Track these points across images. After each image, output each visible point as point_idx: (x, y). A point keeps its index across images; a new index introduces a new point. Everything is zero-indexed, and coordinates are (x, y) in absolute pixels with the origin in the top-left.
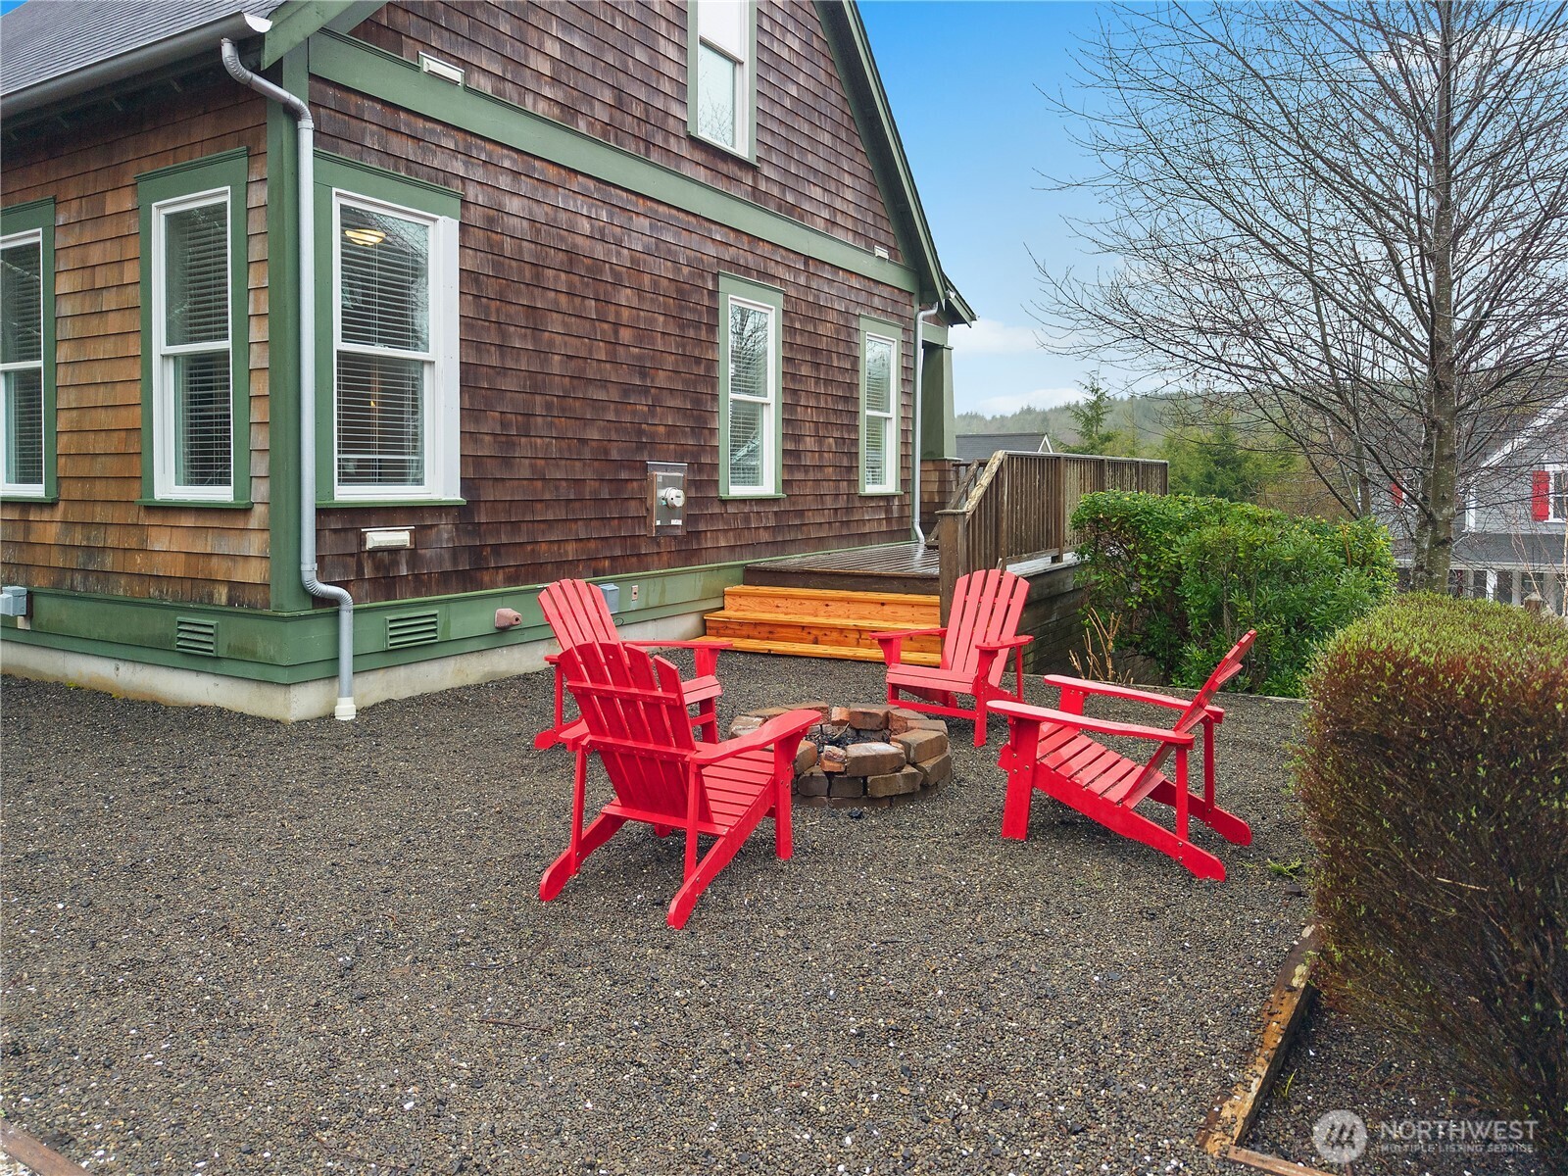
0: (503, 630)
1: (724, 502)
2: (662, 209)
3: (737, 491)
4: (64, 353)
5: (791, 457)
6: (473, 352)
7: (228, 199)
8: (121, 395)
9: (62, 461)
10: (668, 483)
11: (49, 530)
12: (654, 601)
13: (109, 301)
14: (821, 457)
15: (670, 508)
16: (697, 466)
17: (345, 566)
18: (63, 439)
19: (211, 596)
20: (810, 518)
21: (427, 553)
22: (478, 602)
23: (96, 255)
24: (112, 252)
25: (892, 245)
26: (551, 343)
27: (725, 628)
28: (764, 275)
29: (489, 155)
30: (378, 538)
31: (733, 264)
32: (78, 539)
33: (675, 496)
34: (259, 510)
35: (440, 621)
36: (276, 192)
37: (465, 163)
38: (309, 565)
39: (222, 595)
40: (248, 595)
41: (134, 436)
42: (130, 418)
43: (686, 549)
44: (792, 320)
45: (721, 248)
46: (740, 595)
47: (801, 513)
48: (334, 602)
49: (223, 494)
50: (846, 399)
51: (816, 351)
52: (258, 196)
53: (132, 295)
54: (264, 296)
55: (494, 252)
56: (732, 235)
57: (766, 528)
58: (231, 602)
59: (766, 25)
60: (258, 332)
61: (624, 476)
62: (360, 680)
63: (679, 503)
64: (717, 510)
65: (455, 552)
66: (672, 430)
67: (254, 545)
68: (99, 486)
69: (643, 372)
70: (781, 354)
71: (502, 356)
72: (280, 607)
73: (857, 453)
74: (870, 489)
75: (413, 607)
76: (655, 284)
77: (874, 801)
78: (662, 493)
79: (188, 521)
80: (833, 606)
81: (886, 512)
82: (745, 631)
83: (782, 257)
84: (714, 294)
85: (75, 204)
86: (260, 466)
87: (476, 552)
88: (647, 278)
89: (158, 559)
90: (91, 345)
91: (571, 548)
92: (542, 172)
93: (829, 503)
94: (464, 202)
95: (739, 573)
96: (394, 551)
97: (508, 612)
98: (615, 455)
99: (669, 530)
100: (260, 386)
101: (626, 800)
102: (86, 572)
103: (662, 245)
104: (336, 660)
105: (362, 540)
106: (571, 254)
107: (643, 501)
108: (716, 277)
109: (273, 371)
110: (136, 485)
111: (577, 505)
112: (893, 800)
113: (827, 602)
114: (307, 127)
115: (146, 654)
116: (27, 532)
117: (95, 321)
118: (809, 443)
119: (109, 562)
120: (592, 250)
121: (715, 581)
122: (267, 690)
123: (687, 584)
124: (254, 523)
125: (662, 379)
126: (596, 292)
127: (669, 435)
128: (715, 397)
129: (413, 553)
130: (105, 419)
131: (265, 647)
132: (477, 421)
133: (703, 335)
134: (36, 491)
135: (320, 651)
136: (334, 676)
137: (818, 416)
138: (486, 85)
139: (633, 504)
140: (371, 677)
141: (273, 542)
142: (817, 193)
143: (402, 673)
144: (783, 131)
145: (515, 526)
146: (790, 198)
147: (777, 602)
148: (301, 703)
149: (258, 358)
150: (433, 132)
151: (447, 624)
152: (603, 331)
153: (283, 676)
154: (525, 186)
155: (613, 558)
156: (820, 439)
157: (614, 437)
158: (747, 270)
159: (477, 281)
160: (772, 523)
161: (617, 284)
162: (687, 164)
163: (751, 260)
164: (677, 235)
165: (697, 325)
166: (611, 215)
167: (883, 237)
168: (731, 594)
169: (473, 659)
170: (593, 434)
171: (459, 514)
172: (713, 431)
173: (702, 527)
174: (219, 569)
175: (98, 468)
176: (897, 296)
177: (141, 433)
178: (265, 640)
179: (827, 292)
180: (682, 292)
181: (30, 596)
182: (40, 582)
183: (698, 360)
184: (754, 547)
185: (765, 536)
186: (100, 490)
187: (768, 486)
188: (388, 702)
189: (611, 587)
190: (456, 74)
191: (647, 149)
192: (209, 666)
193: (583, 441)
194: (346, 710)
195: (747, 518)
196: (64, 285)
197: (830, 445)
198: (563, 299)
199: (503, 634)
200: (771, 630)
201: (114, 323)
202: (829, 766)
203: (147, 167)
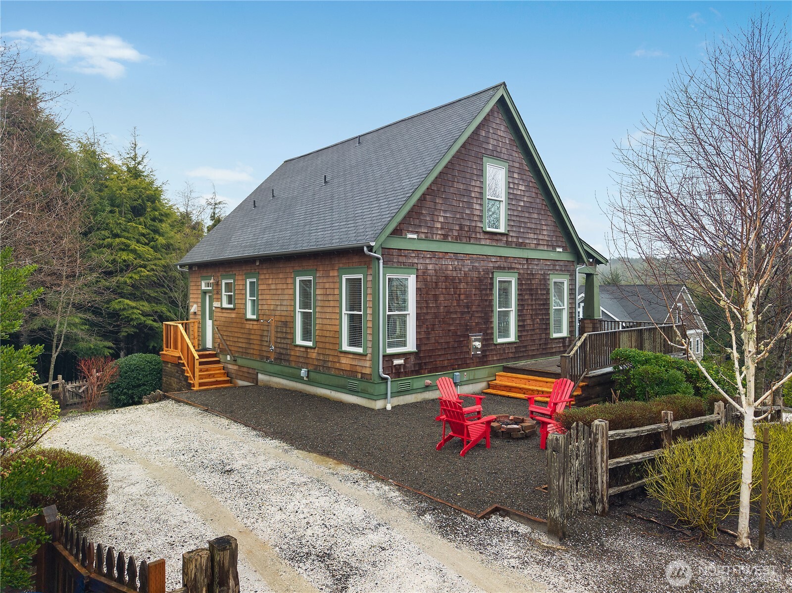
0: (427, 386)
1: (496, 345)
2: (474, 256)
3: (500, 341)
4: (318, 309)
5: (521, 328)
6: (419, 310)
7: (362, 277)
8: (333, 322)
9: (317, 337)
10: (476, 340)
11: (313, 355)
12: (471, 378)
13: (331, 298)
14: (534, 326)
15: (477, 348)
16: (486, 334)
17: (389, 370)
18: (318, 331)
19: (356, 376)
20: (529, 348)
21: (408, 365)
22: (420, 379)
23: (327, 286)
24: (332, 286)
25: (564, 245)
26: (440, 303)
27: (495, 387)
28: (510, 268)
29: (424, 255)
30: (397, 362)
31: (499, 268)
32: (321, 358)
33: (478, 344)
34: (369, 355)
35: (411, 384)
36: (374, 277)
37: (418, 259)
38: (381, 370)
39: (359, 376)
40: (366, 377)
41: (337, 333)
42: (337, 328)
43: (483, 360)
44: (521, 281)
45: (494, 263)
46: (501, 376)
47: (525, 347)
48: (387, 379)
49: (360, 350)
50: (544, 304)
51: (531, 290)
52: (370, 278)
53: (337, 297)
54: (371, 303)
55: (425, 280)
56: (498, 258)
57: (511, 352)
58: (362, 378)
59: (512, 186)
60: (369, 311)
61: (462, 339)
62: (392, 399)
63: (479, 347)
64: (493, 348)
65: (414, 364)
66: (477, 324)
67: (368, 364)
68: (327, 344)
69: (468, 307)
70: (517, 293)
71: (427, 309)
72: (374, 381)
73: (549, 323)
74: (555, 335)
75: (405, 381)
76: (472, 279)
77: (513, 439)
78: (474, 343)
79: (351, 356)
80: (531, 382)
81: (563, 344)
82: (502, 389)
83: (517, 261)
84: (492, 279)
85: (321, 272)
86: (370, 345)
87: (420, 364)
88: (469, 279)
89: (343, 365)
90: (326, 308)
91: (446, 362)
92: (438, 255)
93: (537, 342)
94: (417, 269)
95: (501, 368)
96: (400, 365)
97: (429, 381)
98: (459, 333)
99: (476, 356)
100: (370, 324)
101: (454, 432)
102: (323, 367)
103: (474, 267)
104: (387, 394)
105: (393, 363)
106: (447, 277)
107: (468, 346)
108: (493, 273)
109: (373, 321)
110: (337, 345)
111: (447, 349)
112: (518, 439)
113: (529, 380)
114: (381, 261)
115: (339, 389)
116: (307, 354)
117: (327, 302)
118: (529, 322)
119: (330, 364)
120: (452, 274)
121: (493, 370)
122: (370, 401)
123: (483, 372)
124: (368, 359)
125: (474, 308)
126: (453, 286)
127: (476, 325)
128: (492, 311)
129: (404, 366)
130: (329, 328)
131: (370, 390)
132: (420, 328)
133: (488, 292)
134: (310, 344)
135: (383, 392)
136: (386, 398)
137: (532, 312)
138: (423, 236)
139: (465, 347)
140: (394, 398)
141: (373, 364)
142: (532, 236)
143: (402, 398)
144: (518, 219)
145: (430, 356)
146: (520, 241)
147: (513, 379)
148: (379, 405)
149: (369, 318)
150: (410, 253)
151: (413, 385)
152: (456, 297)
153: (375, 398)
154: (434, 260)
155: (458, 365)
156: (533, 320)
157: (459, 328)
158: (504, 268)
159: (421, 290)
160: (514, 351)
161: (460, 282)
162: (483, 240)
163: (506, 265)
164: (480, 263)
165: (486, 289)
166: (458, 262)
167: (560, 244)
168: (498, 375)
169: (419, 394)
170: (452, 328)
171: (415, 354)
172: (492, 322)
173: (488, 353)
174: (359, 369)
175: (327, 340)
176: (567, 263)
177: (339, 332)
178: (370, 388)
179: (535, 268)
180: (480, 280)
181: (308, 371)
182: (311, 368)
183: (486, 300)
184: (507, 359)
185: (511, 355)
186: (327, 346)
187: (512, 338)
188: (398, 405)
189: (458, 374)
190: (415, 236)
191: (470, 239)
192: (356, 394)
193: (449, 330)
194: (389, 407)
195: (504, 349)
196: (318, 292)
197: (537, 322)
198: (444, 290)
199: (427, 388)
200: (510, 389)
201: (332, 303)
202: (502, 429)
203: (341, 265)
